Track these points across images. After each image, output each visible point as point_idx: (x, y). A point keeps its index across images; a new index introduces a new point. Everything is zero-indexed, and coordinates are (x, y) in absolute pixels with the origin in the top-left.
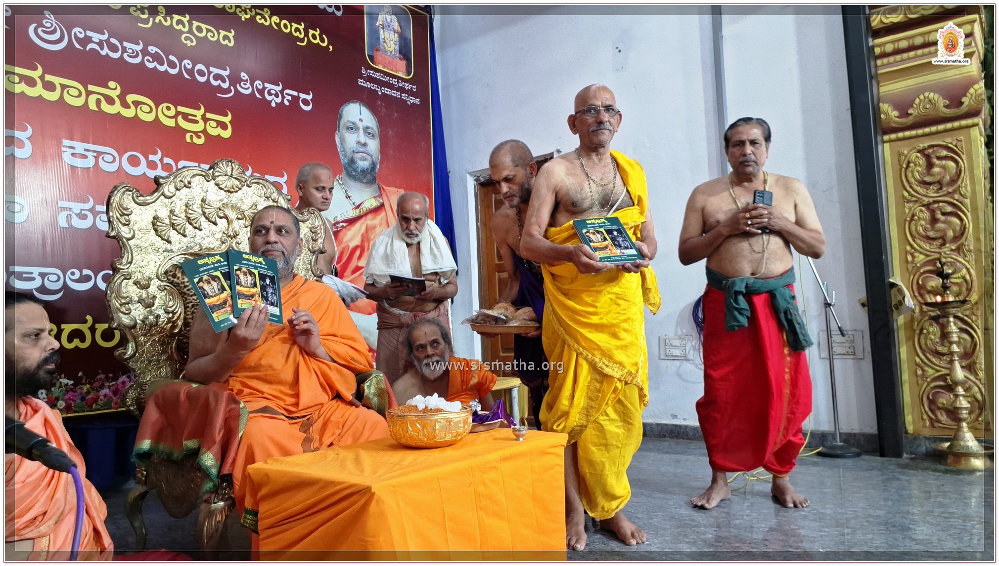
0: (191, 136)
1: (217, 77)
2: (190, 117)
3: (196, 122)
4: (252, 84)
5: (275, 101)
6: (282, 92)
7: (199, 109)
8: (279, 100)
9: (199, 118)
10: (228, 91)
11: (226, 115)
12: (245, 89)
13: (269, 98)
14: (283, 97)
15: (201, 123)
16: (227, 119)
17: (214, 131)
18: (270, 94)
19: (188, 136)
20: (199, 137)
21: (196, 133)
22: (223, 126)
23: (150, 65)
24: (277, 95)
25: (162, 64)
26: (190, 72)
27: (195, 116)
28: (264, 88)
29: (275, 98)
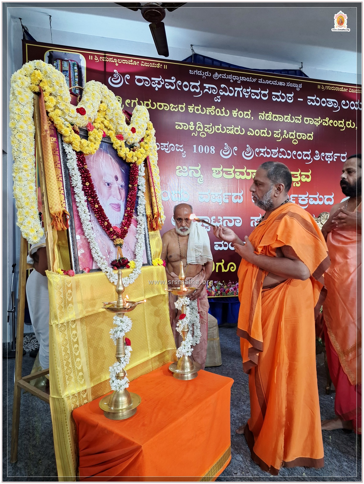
0: (295, 183)
1: (307, 155)
2: (295, 176)
3: (297, 177)
4: (320, 155)
5: (329, 160)
6: (333, 155)
7: (298, 171)
8: (331, 160)
9: (298, 175)
10: (310, 160)
11: (309, 172)
12: (317, 158)
13: (327, 159)
14: (333, 158)
15: (299, 177)
16: (309, 174)
17: (303, 180)
18: (327, 158)
19: (294, 184)
20: (298, 183)
21: (297, 182)
22: (307, 176)
23: (280, 157)
24: (330, 158)
25: (285, 155)
26: (295, 156)
27: (297, 175)
28: (325, 155)
29: (330, 159)
